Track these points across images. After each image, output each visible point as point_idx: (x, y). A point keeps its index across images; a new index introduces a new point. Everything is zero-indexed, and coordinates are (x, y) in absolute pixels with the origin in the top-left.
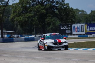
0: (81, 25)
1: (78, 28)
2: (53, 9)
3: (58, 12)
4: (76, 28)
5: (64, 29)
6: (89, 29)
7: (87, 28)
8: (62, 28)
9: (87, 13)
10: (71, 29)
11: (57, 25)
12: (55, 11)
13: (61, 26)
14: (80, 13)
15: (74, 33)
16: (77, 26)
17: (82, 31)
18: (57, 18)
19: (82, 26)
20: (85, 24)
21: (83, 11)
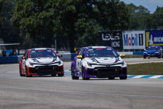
0: (138, 32)
1: (133, 38)
2: (88, 4)
3: (97, 10)
4: (130, 38)
5: (109, 39)
6: (153, 40)
7: (150, 39)
8: (104, 38)
9: (149, 11)
10: (121, 41)
11: (95, 32)
12: (92, 8)
13: (103, 35)
14: (136, 11)
15: (125, 47)
16: (132, 35)
17: (140, 45)
18: (95, 20)
19: (139, 35)
20: (146, 32)
21: (143, 8)
